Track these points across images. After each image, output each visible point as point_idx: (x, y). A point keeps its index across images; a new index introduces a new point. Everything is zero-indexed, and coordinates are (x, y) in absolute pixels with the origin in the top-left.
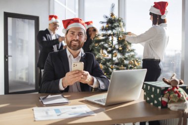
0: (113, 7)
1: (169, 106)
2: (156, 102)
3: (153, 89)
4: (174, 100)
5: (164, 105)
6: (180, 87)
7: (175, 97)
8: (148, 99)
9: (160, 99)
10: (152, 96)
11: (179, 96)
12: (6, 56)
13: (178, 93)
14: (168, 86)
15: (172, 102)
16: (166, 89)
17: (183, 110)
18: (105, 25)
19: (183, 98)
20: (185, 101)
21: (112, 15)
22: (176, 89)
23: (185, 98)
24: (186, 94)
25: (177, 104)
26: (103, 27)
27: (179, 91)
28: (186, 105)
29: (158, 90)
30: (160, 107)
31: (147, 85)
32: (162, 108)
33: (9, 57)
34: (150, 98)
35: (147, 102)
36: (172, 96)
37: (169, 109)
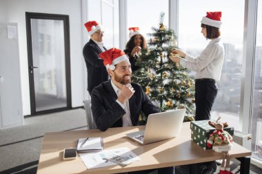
0: (162, 16)
1: (214, 148)
2: (201, 143)
3: (199, 130)
4: (218, 143)
5: (209, 147)
6: (224, 130)
7: (219, 140)
8: (195, 138)
9: (205, 141)
10: (199, 136)
11: (223, 139)
12: (31, 68)
13: (222, 136)
14: (213, 128)
15: (217, 145)
16: (211, 131)
17: (226, 152)
18: (153, 38)
19: (227, 140)
20: (228, 143)
21: (161, 26)
22: (220, 133)
23: (229, 141)
24: (230, 136)
25: (221, 147)
26: (151, 40)
27: (224, 135)
28: (229, 148)
29: (203, 133)
30: (205, 148)
31: (194, 125)
32: (207, 149)
33: (34, 69)
34: (197, 137)
35: (194, 142)
36: (216, 138)
37: (214, 151)
